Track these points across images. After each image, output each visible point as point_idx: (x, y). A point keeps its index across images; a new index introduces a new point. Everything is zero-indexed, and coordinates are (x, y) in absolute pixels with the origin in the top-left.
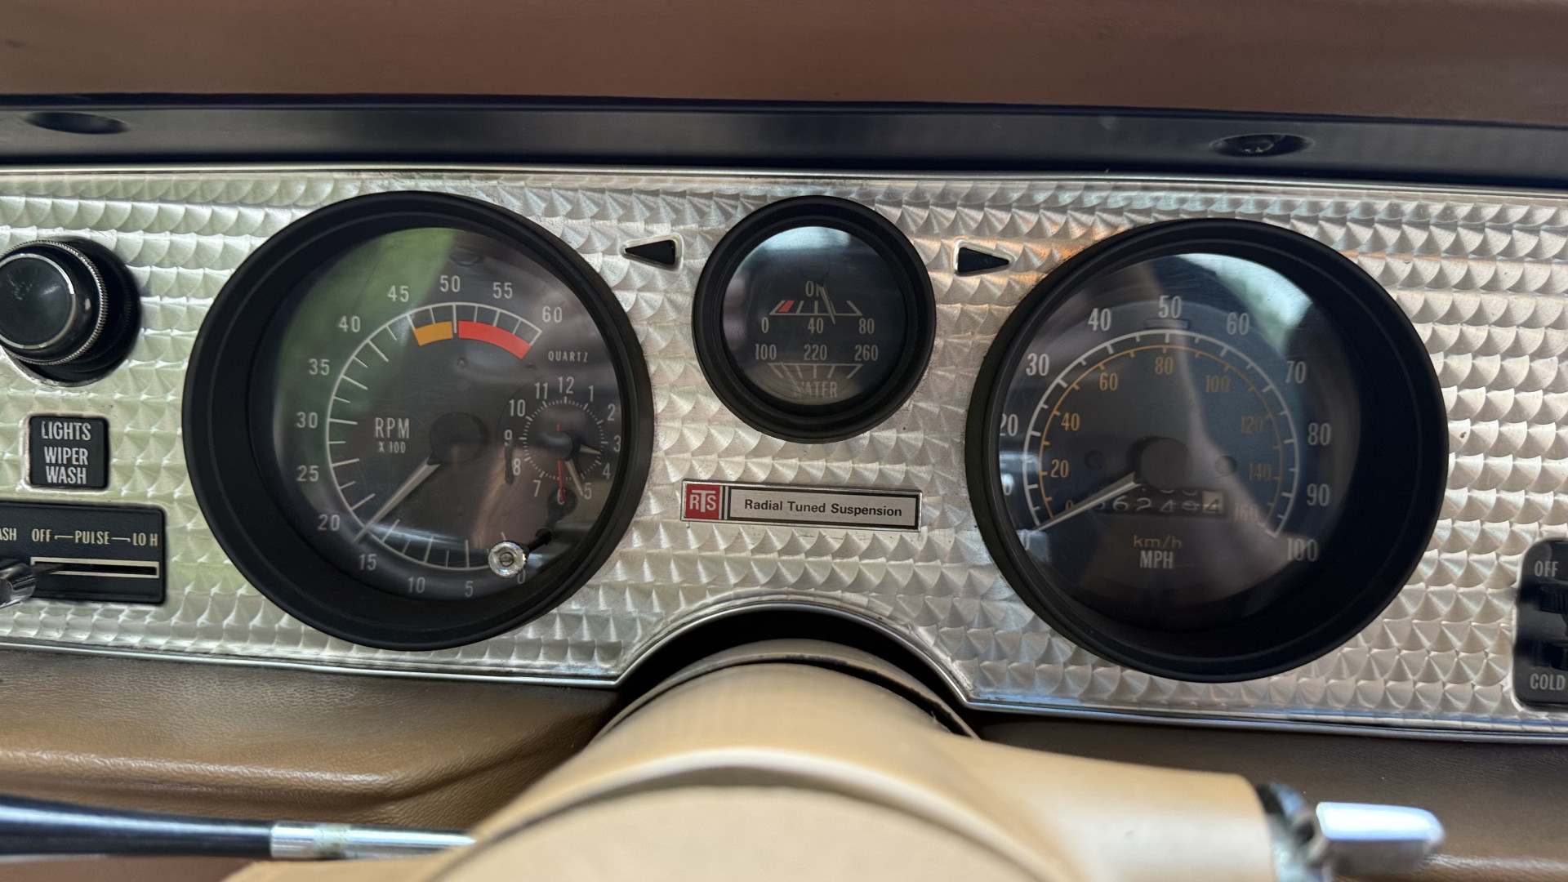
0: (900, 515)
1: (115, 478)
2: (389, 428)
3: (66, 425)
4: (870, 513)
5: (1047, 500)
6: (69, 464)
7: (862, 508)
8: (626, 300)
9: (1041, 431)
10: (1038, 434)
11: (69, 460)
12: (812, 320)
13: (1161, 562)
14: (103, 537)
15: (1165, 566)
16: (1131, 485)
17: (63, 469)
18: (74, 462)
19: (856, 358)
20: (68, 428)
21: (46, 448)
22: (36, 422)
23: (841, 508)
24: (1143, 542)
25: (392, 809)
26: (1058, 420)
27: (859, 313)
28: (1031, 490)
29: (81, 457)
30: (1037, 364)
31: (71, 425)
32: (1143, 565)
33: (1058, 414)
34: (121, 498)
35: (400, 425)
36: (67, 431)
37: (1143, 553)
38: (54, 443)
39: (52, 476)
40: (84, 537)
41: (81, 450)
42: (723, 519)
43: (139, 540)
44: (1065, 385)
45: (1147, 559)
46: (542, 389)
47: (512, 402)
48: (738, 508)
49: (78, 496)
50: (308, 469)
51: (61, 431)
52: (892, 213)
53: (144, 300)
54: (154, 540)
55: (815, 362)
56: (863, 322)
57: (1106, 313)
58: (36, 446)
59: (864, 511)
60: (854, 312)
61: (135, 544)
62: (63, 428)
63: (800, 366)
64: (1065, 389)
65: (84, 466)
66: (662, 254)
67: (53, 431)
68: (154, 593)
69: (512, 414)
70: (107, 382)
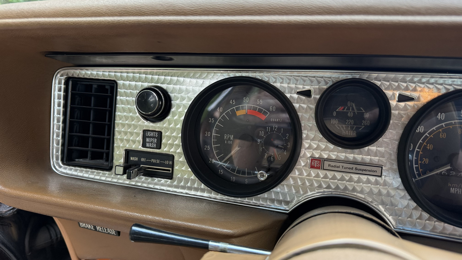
0: (376, 172)
1: (162, 146)
2: (228, 137)
3: (152, 132)
4: (367, 171)
5: (420, 170)
6: (152, 142)
7: (364, 169)
8: (296, 106)
9: (420, 149)
10: (419, 150)
11: (152, 141)
12: (349, 113)
13: (457, 192)
14: (158, 161)
15: (458, 193)
16: (449, 167)
17: (150, 143)
18: (153, 142)
19: (363, 125)
20: (152, 133)
21: (147, 138)
22: (145, 131)
23: (358, 169)
24: (452, 185)
25: (234, 240)
26: (425, 146)
27: (364, 111)
28: (415, 167)
29: (155, 141)
30: (420, 129)
31: (153, 132)
32: (451, 192)
33: (426, 144)
34: (164, 152)
35: (231, 136)
36: (152, 134)
37: (451, 188)
38: (149, 137)
39: (148, 145)
40: (153, 161)
41: (155, 139)
42: (321, 169)
43: (167, 162)
44: (428, 136)
45: (452, 190)
46: (269, 129)
47: (260, 132)
48: (326, 166)
49: (153, 150)
50: (207, 147)
51: (151, 134)
52: (378, 83)
53: (172, 102)
54: (171, 163)
55: (349, 125)
56: (365, 114)
57: (443, 114)
58: (144, 137)
59: (365, 170)
60: (363, 111)
61: (166, 163)
62: (151, 133)
63: (345, 126)
64: (428, 137)
65: (155, 143)
66: (307, 94)
67: (149, 134)
68: (170, 176)
69: (260, 135)
70: (162, 122)
